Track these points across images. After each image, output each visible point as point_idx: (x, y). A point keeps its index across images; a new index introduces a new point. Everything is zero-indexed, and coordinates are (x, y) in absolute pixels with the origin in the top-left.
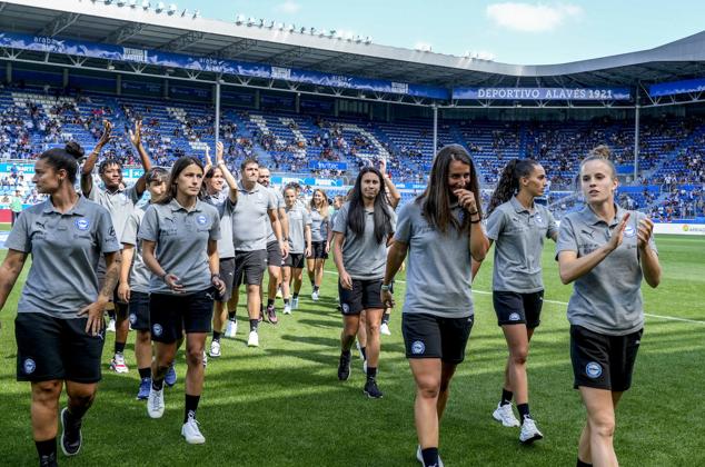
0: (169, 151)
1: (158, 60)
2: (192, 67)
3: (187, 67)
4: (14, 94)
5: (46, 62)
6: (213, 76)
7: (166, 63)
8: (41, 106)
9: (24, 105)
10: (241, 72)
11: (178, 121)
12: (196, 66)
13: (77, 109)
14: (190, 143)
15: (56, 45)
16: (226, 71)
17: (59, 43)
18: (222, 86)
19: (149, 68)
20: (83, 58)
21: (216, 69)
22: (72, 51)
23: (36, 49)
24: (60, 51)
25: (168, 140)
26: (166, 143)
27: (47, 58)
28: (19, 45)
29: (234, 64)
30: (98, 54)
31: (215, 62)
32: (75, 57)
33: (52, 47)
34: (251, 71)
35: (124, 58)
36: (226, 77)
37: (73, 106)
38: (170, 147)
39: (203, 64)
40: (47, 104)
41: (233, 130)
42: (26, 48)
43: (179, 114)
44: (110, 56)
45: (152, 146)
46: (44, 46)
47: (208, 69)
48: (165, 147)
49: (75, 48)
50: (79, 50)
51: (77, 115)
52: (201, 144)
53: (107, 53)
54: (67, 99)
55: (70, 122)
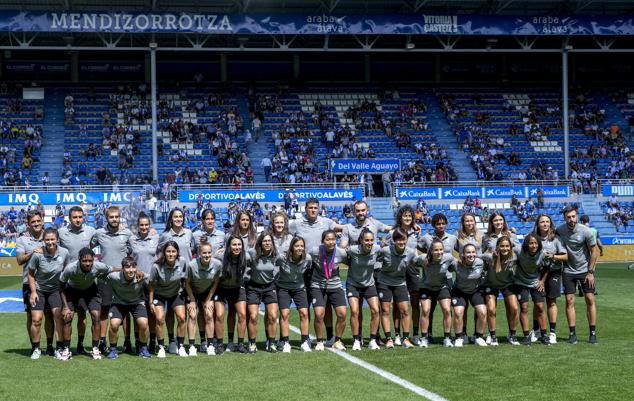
0: (499, 157)
1: (473, 28)
2: (522, 32)
3: (515, 33)
4: (301, 96)
5: (326, 49)
6: (557, 41)
7: (484, 31)
8: (333, 108)
9: (312, 109)
10: (597, 31)
11: (518, 113)
12: (528, 29)
13: (380, 109)
14: (533, 144)
15: (335, 24)
16: (573, 31)
17: (339, 20)
18: (570, 55)
19: (462, 40)
20: (372, 37)
21: (559, 31)
22: (355, 29)
23: (310, 32)
24: (341, 31)
25: (500, 141)
26: (496, 146)
27: (326, 43)
28: (288, 29)
29: (584, 19)
30: (389, 29)
31: (556, 20)
32: (362, 37)
33: (330, 27)
34: (612, 28)
35: (426, 30)
36: (577, 41)
37: (374, 105)
38: (501, 152)
39: (539, 26)
40: (341, 105)
41: (600, 119)
42: (298, 32)
43: (520, 103)
44: (407, 29)
45: (476, 152)
46: (320, 26)
47: (547, 31)
48: (493, 152)
49: (360, 24)
50: (366, 27)
51: (378, 117)
52: (548, 143)
53: (401, 26)
54: (368, 96)
55: (368, 127)
